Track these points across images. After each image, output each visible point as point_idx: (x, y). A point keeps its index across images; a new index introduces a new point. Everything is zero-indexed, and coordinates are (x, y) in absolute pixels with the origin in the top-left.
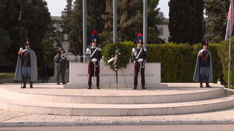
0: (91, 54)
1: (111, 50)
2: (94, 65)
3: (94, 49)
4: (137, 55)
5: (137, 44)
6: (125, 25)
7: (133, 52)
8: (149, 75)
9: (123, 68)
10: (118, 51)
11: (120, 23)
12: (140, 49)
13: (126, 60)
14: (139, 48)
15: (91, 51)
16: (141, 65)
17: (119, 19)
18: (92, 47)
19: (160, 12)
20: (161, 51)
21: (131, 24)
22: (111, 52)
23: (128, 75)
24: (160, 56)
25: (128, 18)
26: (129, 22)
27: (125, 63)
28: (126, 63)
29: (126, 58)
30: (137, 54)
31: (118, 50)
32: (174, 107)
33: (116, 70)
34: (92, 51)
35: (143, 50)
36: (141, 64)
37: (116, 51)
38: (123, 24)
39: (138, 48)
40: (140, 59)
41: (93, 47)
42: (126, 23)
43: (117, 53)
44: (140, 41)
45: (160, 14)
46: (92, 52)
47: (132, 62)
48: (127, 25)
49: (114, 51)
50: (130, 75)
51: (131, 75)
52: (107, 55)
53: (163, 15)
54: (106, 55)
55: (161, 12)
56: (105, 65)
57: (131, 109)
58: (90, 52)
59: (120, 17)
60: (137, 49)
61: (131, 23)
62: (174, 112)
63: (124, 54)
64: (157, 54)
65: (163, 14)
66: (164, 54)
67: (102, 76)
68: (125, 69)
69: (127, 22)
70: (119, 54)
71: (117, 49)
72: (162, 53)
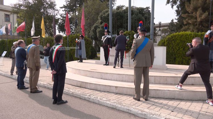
32: (117, 87)
57: (83, 82)
62: (117, 91)
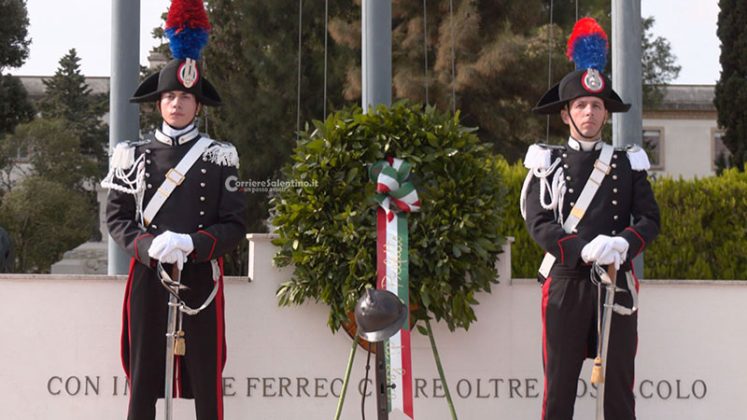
0: (149, 195)
1: (342, 167)
2: (164, 294)
3: (178, 151)
4: (567, 210)
5: (567, 104)
6: (462, 77)
7: (535, 181)
8: (671, 390)
9: (439, 327)
10: (399, 177)
11: (438, 66)
12: (595, 154)
13: (471, 257)
14: (588, 145)
15: (148, 168)
16: (610, 297)
17: (428, 42)
18: (159, 136)
19: (651, 41)
20: (707, 221)
21: (499, 67)
22: (333, 183)
23: (487, 388)
24: (697, 251)
25: (482, 34)
26: (491, 59)
27: (456, 280)
28: (468, 278)
29: (470, 236)
30: (570, 199)
31: (398, 164)
33: (371, 337)
34: (160, 164)
35: (621, 158)
36: (611, 290)
37: (383, 179)
38: (452, 73)
39: (573, 144)
40: (601, 240)
41: (164, 135)
42: (472, 66)
43: (385, 192)
44: (592, 80)
45: (654, 49)
46: (155, 180)
47: (525, 268)
48: (476, 75)
49: (367, 178)
50: (504, 388)
51: (513, 390)
52: (303, 213)
53: (667, 55)
54: (296, 208)
55: (661, 40)
56: (284, 301)
58: (140, 176)
59: (435, 35)
60: (568, 150)
61: (503, 62)
63: (446, 206)
64: (674, 243)
65: (668, 48)
66: (720, 244)
67: (258, 392)
68: (460, 331)
69: (474, 61)
70: (411, 199)
71: (390, 157)
72: (709, 235)
